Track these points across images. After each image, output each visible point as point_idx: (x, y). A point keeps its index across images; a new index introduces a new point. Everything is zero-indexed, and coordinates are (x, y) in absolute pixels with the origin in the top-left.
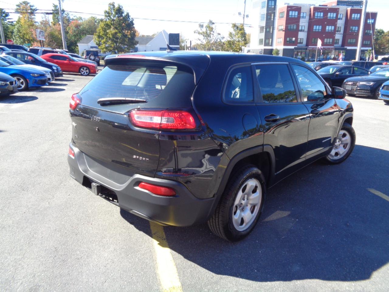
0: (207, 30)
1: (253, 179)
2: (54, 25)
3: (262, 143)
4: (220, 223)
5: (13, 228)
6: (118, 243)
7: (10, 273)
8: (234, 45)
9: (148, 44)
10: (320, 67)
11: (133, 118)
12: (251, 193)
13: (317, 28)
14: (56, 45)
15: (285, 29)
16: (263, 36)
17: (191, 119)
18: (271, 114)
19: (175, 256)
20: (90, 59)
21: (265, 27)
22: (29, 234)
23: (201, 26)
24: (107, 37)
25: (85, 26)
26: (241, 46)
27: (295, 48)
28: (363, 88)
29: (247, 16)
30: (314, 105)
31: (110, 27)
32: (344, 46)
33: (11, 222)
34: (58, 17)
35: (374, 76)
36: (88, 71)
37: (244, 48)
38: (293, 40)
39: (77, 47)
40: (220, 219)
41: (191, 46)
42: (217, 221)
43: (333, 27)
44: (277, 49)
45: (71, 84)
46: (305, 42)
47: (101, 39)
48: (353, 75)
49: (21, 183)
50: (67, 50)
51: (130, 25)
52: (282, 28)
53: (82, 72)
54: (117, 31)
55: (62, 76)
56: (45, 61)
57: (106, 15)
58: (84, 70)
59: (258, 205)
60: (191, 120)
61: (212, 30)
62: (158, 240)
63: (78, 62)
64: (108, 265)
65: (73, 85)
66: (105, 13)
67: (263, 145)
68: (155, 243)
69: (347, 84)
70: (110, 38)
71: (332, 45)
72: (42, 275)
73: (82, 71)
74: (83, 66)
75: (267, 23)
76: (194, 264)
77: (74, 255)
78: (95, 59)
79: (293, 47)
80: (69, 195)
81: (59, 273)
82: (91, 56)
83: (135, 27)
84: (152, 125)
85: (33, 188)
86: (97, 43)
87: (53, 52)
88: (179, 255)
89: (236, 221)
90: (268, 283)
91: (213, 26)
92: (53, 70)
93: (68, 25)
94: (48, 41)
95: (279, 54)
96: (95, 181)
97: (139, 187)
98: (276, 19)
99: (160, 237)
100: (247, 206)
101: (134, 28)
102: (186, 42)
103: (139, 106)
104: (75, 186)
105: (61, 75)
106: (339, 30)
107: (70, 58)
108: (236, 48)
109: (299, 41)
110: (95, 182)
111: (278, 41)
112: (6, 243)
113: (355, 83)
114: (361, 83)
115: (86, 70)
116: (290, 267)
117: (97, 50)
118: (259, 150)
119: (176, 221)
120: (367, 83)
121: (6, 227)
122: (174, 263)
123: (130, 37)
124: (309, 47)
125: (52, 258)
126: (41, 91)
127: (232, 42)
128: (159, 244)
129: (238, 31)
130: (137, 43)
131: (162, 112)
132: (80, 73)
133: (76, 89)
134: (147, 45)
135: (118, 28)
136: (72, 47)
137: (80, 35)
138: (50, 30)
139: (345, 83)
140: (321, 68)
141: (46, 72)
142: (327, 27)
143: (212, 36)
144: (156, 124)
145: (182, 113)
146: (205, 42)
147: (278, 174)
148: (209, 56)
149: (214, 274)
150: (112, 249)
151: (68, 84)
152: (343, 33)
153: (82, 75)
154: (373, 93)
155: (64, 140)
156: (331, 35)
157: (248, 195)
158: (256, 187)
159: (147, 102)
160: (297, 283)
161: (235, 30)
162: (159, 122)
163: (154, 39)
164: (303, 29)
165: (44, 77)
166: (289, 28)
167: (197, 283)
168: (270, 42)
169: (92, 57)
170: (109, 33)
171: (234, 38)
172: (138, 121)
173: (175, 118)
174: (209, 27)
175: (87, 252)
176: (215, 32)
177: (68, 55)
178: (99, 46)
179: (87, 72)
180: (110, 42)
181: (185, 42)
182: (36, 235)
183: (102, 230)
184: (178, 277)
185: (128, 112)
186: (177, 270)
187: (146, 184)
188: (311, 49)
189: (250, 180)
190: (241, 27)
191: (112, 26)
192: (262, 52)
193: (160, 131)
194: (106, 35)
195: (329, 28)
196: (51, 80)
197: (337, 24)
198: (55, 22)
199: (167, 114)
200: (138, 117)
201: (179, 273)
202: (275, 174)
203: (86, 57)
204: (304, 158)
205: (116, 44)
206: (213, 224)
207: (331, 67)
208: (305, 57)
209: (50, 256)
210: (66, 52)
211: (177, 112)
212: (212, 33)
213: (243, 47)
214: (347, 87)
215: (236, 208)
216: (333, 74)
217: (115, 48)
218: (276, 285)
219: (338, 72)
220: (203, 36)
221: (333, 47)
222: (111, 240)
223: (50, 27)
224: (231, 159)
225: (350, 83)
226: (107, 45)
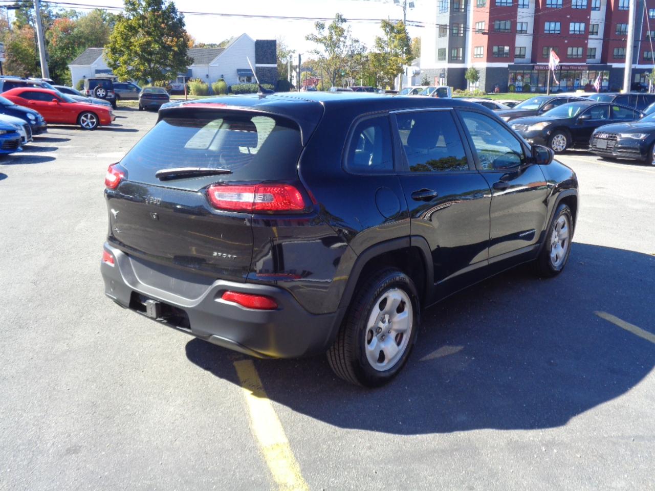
0: (331, 33)
1: (396, 289)
2: (20, 27)
3: (409, 234)
4: (346, 355)
5: (19, 379)
6: (188, 394)
7: (33, 432)
8: (386, 61)
9: (213, 62)
10: (551, 105)
11: (212, 197)
12: (396, 312)
13: (552, 27)
14: (24, 70)
15: (489, 30)
16: (445, 43)
17: (298, 196)
18: (422, 189)
19: (278, 408)
20: (97, 96)
21: (448, 27)
22: (48, 387)
23: (321, 26)
24: (131, 50)
25: (82, 29)
26: (400, 65)
27: (509, 65)
28: (628, 145)
29: (412, 5)
30: (505, 174)
31: (137, 32)
32: (606, 63)
33: (14, 371)
34: (27, 12)
35: (649, 121)
36: (94, 120)
37: (407, 69)
38: (505, 51)
39: (66, 71)
40: (345, 349)
41: (302, 63)
42: (341, 352)
43: (583, 25)
44: (474, 69)
45: (65, 147)
46: (528, 55)
47: (117, 55)
48: (612, 120)
49: (14, 317)
50: (50, 80)
51: (176, 27)
52: (483, 28)
53: (83, 123)
54: (150, 39)
55: (46, 132)
56: (12, 103)
57: (128, 8)
58: (87, 118)
59: (407, 331)
60: (297, 198)
61: (343, 33)
62: (250, 389)
63: (75, 102)
64: (176, 421)
65: (68, 149)
66: (126, 4)
67: (410, 236)
68: (247, 393)
69: (598, 138)
70: (136, 52)
71: (583, 60)
72: (81, 434)
73: (83, 120)
74: (85, 111)
75: (452, 18)
76: (307, 417)
77: (122, 410)
78: (106, 95)
79: (505, 65)
80: (98, 333)
81: (105, 431)
82: (99, 90)
83: (187, 31)
84: (241, 205)
85: (36, 323)
86: (109, 64)
87: (24, 85)
88: (285, 406)
89: (372, 353)
90: (417, 437)
91: (344, 26)
92: (29, 120)
93: (48, 29)
94: (8, 60)
95: (479, 77)
96: (150, 297)
97: (223, 299)
98: (469, 10)
99: (253, 386)
100: (389, 332)
101: (184, 31)
102: (291, 57)
103: (220, 179)
104: (106, 319)
105: (44, 130)
106: (595, 30)
107: (59, 96)
108: (391, 69)
109: (517, 52)
110: (152, 299)
111: (476, 54)
112: (14, 398)
113: (614, 136)
114: (624, 136)
115: (92, 118)
116: (452, 417)
117: (109, 76)
118: (403, 244)
119: (279, 349)
120: (633, 136)
121: (7, 377)
122: (277, 417)
123: (176, 49)
124: (538, 64)
125: (91, 415)
126: (9, 162)
127: (383, 57)
128: (252, 394)
129: (393, 34)
130: (191, 61)
131: (256, 186)
132: (80, 124)
133: (76, 156)
134: (212, 64)
135: (153, 34)
136: (57, 72)
137: (73, 48)
138: (11, 40)
139: (595, 135)
140: (553, 107)
141: (17, 125)
142: (572, 25)
143: (341, 44)
144: (247, 204)
145: (284, 188)
146: (327, 56)
147: (440, 284)
148: (322, 103)
149: (337, 428)
150: (179, 401)
151: (59, 147)
152: (602, 37)
153: (83, 128)
154: (646, 155)
155: (71, 249)
156: (581, 40)
157: (391, 314)
158: (403, 303)
159: (232, 173)
160: (459, 436)
161: (387, 33)
162: (251, 200)
163: (225, 52)
164: (524, 28)
165: (14, 135)
166: (496, 27)
167: (312, 439)
168: (461, 55)
169: (101, 92)
170: (135, 44)
171: (386, 48)
172: (220, 201)
173: (274, 195)
174: (337, 27)
175: (141, 407)
176: (348, 38)
177: (54, 89)
178: (115, 68)
179: (93, 123)
180: (137, 60)
181: (288, 58)
182: (58, 387)
183: (161, 378)
184: (283, 433)
185: (205, 188)
186: (282, 425)
187: (233, 294)
188: (542, 68)
189: (391, 290)
190: (401, 26)
191: (140, 30)
192: (444, 74)
193: (253, 214)
194: (128, 48)
195: (576, 27)
196: (26, 140)
197: (589, 19)
198: (21, 22)
199: (261, 189)
200: (219, 196)
201: (285, 429)
202: (435, 284)
203: (88, 92)
204: (487, 261)
205: (149, 64)
206: (336, 358)
207: (571, 106)
208: (530, 83)
209: (87, 412)
210: (49, 85)
211: (277, 185)
212: (342, 39)
213: (405, 67)
214: (598, 143)
215: (370, 334)
216: (574, 119)
217: (145, 74)
218: (428, 439)
219: (584, 114)
220: (325, 45)
221: (585, 64)
222: (176, 390)
223: (12, 32)
224: (358, 255)
225: (604, 136)
226: (130, 68)
